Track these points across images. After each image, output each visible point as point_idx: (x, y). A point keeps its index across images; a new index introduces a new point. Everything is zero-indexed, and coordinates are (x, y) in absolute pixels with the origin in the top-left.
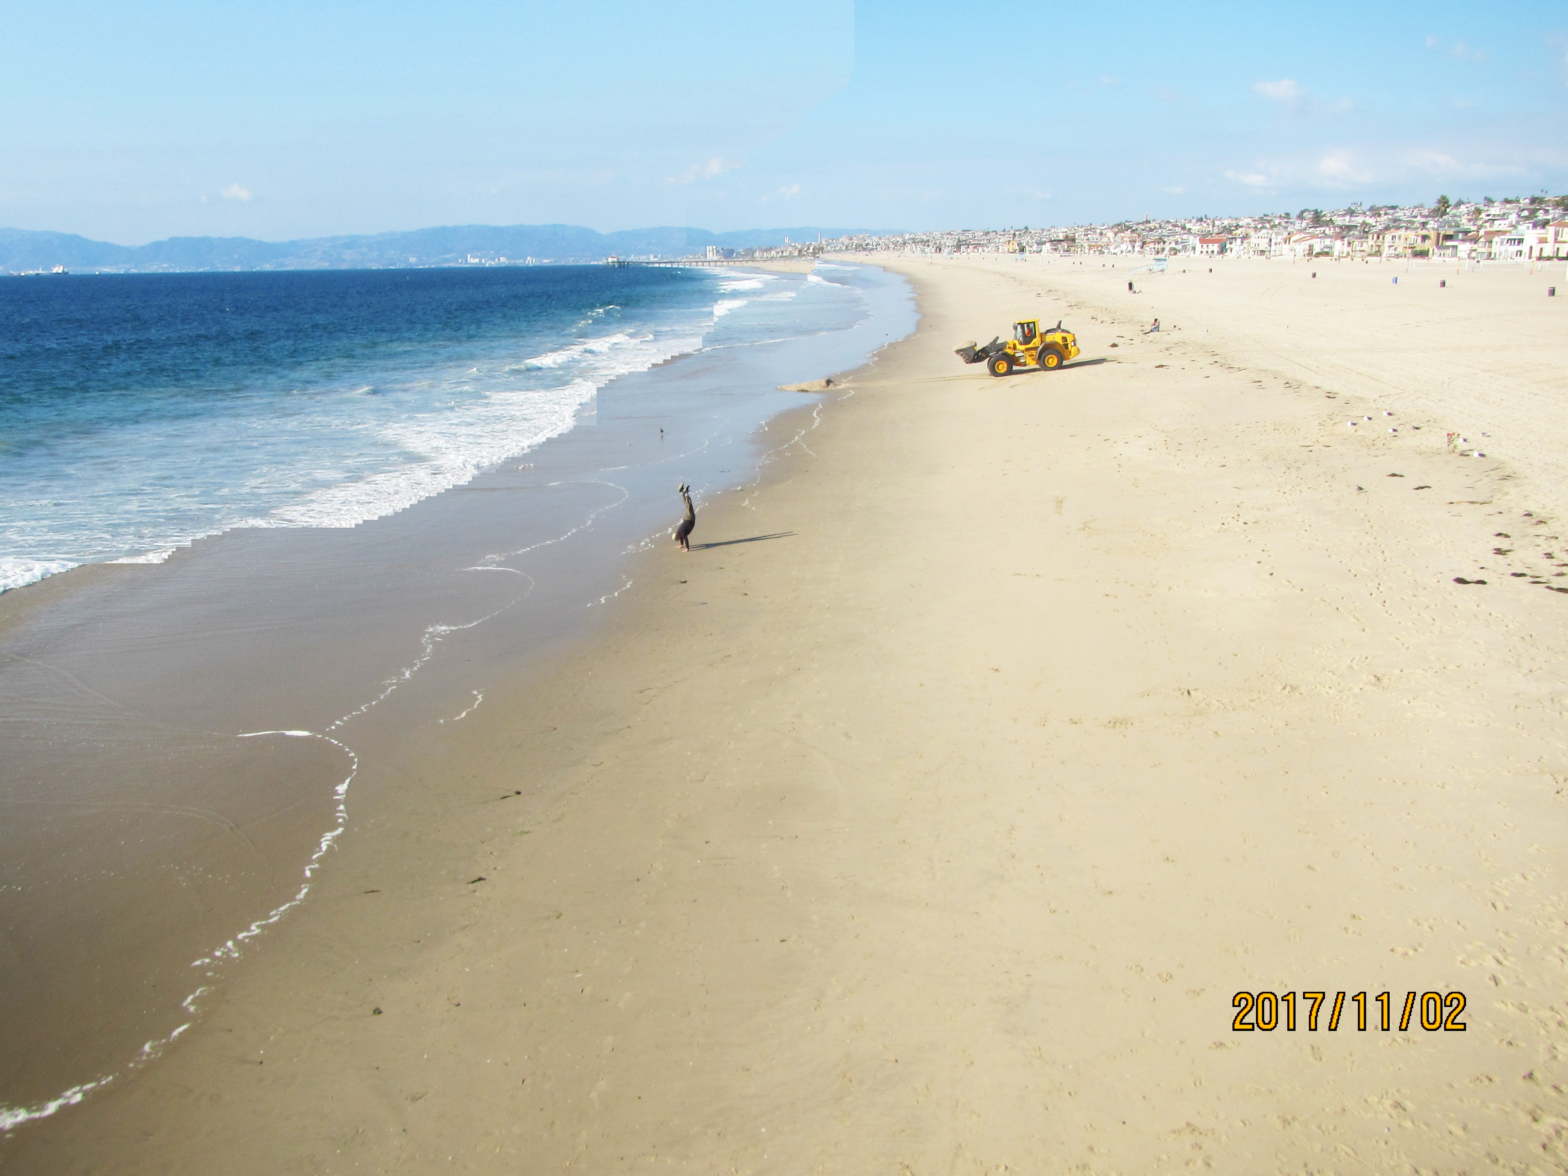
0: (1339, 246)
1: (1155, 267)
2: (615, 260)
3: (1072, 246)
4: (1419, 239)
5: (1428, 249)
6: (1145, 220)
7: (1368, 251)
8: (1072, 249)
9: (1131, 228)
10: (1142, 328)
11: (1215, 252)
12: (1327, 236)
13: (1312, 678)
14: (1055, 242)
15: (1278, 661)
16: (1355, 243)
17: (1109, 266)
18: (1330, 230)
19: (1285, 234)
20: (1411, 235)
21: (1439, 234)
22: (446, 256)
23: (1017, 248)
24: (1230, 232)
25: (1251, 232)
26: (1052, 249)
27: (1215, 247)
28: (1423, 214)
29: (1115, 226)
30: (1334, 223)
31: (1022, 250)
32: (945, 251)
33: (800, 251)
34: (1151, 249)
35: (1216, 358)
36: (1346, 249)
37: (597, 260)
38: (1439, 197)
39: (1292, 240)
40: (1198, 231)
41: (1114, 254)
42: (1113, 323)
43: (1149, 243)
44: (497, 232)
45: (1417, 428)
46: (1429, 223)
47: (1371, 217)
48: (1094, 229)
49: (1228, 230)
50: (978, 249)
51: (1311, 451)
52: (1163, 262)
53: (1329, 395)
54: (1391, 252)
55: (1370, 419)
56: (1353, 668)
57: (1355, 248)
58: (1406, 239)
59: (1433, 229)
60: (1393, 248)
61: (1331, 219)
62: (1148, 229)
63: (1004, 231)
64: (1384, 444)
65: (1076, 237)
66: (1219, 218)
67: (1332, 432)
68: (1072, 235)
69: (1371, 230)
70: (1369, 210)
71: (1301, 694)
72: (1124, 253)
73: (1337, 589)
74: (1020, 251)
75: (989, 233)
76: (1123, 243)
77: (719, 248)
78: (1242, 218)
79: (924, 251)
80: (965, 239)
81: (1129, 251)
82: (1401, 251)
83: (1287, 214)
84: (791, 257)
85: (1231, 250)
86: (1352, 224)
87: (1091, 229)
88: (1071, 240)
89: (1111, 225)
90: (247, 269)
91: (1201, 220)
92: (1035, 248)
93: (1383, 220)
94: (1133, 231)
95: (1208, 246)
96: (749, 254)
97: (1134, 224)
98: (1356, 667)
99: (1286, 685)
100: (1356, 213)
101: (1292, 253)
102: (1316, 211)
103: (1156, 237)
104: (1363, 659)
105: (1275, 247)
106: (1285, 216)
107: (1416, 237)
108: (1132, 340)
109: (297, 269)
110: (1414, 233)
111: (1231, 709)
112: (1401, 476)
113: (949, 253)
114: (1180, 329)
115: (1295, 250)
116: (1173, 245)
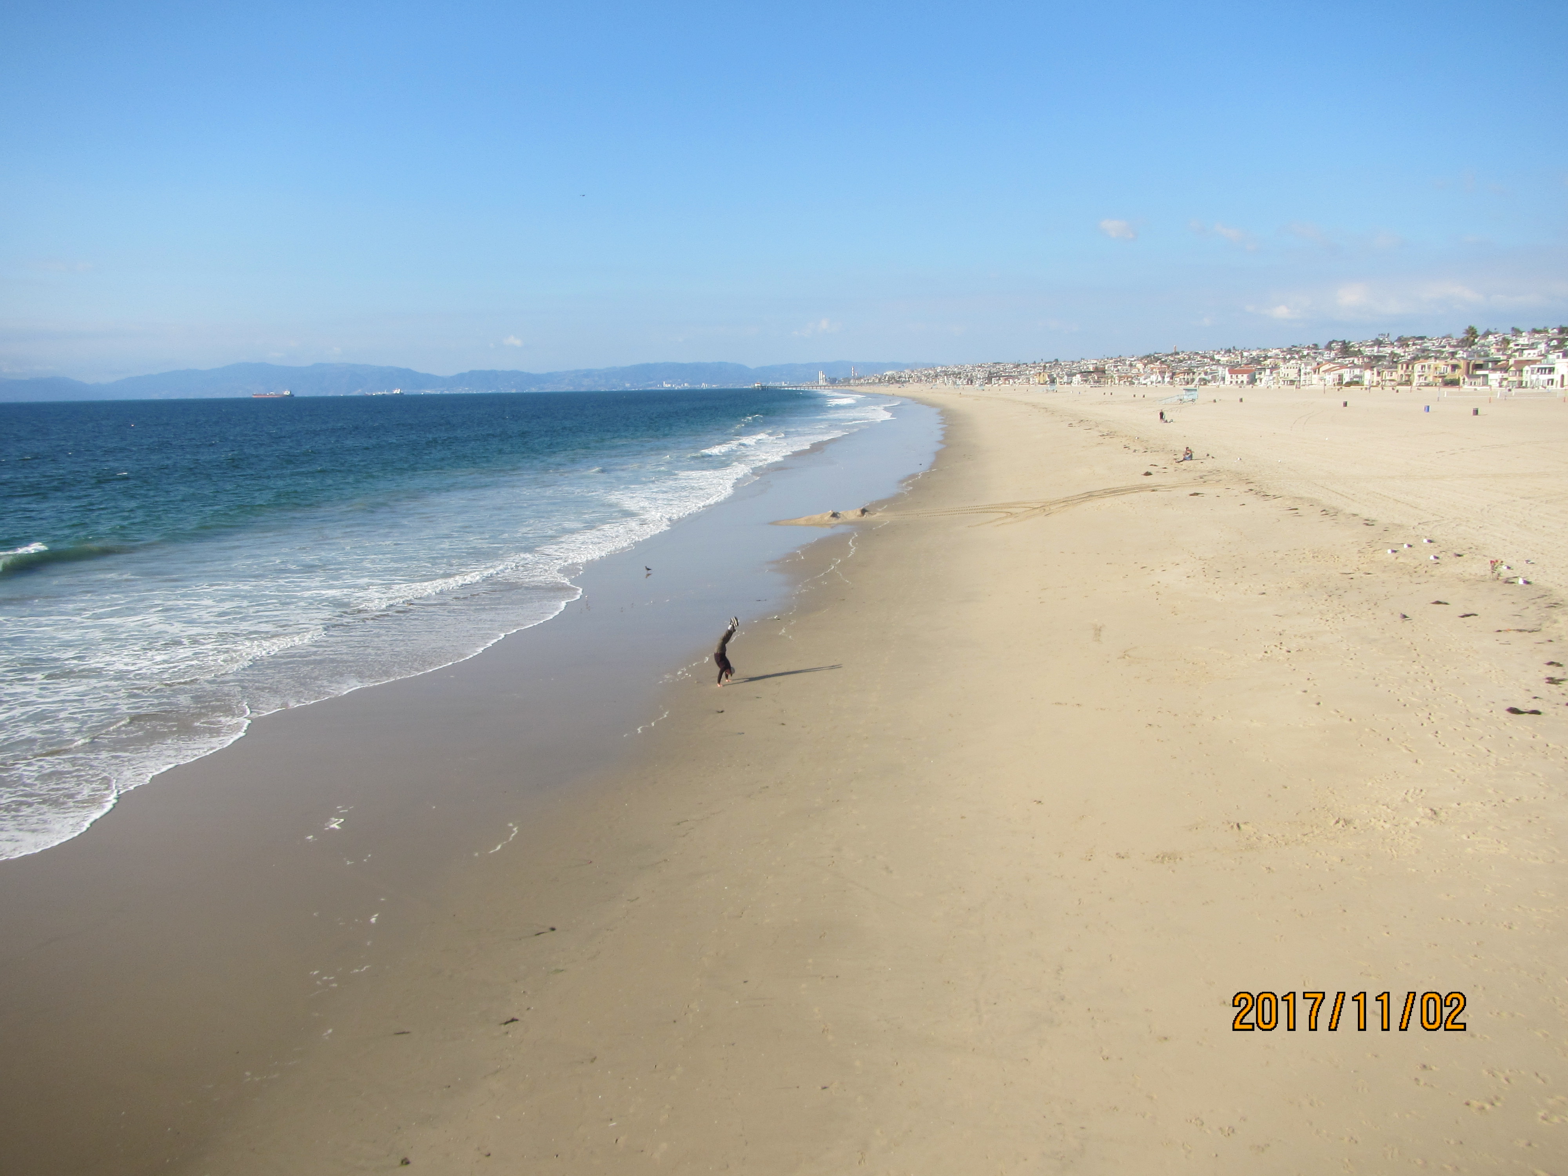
0: (1368, 376)
1: (1185, 397)
2: (759, 385)
3: (1102, 378)
4: (1449, 369)
5: (1459, 378)
6: (1173, 351)
7: (1398, 379)
8: (1103, 380)
9: (1160, 359)
10: (1175, 457)
11: (1245, 382)
12: (1356, 366)
13: (1366, 812)
14: (1086, 374)
15: (1329, 794)
16: (1384, 373)
17: (1139, 396)
18: (1359, 360)
19: (1315, 365)
20: (1441, 364)
21: (1468, 364)
22: (650, 383)
23: (1048, 379)
24: (1259, 363)
25: (1281, 364)
26: (1082, 380)
27: (1245, 378)
28: (1452, 344)
29: (1144, 357)
30: (1362, 354)
31: (1053, 381)
32: (977, 382)
33: (880, 379)
34: (1180, 379)
35: (1251, 486)
36: (1376, 378)
37: (747, 385)
38: (1467, 328)
39: (1321, 370)
40: (1227, 362)
41: (1144, 384)
42: (1145, 452)
43: (1179, 374)
44: (682, 367)
45: (1459, 556)
46: (1458, 353)
47: (1399, 348)
48: (1123, 360)
49: (1256, 361)
50: (1009, 381)
51: (1352, 578)
52: (1193, 392)
53: (1366, 522)
54: (1421, 381)
55: (1410, 546)
56: (1408, 802)
57: (1385, 377)
58: (1436, 368)
59: (1463, 358)
60: (1424, 377)
61: (1359, 350)
62: (1177, 360)
63: (1035, 363)
64: (1426, 572)
65: (1106, 368)
66: (1247, 349)
67: (1372, 559)
68: (1102, 366)
69: (1401, 360)
70: (1396, 341)
71: (1355, 828)
72: (1154, 384)
73: (1387, 719)
74: (1051, 382)
75: (1019, 365)
76: (1152, 374)
77: (827, 378)
78: (1271, 349)
79: (956, 383)
80: (996, 371)
81: (1159, 382)
82: (1431, 380)
83: (1316, 345)
84: (874, 383)
85: (1261, 380)
86: (1380, 354)
87: (1120, 360)
88: (1100, 371)
89: (1141, 356)
90: (520, 391)
91: (1229, 351)
92: (1065, 379)
93: (1411, 350)
94: (1162, 363)
95: (1237, 376)
96: (846, 382)
97: (1163, 355)
98: (1410, 800)
99: (1339, 818)
100: (1384, 344)
101: (1322, 383)
102: (1344, 341)
103: (1185, 368)
104: (1418, 791)
105: (1304, 377)
106: (1313, 346)
107: (1446, 367)
108: (1165, 468)
109: (552, 391)
110: (1443, 362)
111: (1284, 844)
112: (1446, 604)
113: (981, 385)
114: (1213, 458)
115: (1325, 379)
116: (1203, 376)
